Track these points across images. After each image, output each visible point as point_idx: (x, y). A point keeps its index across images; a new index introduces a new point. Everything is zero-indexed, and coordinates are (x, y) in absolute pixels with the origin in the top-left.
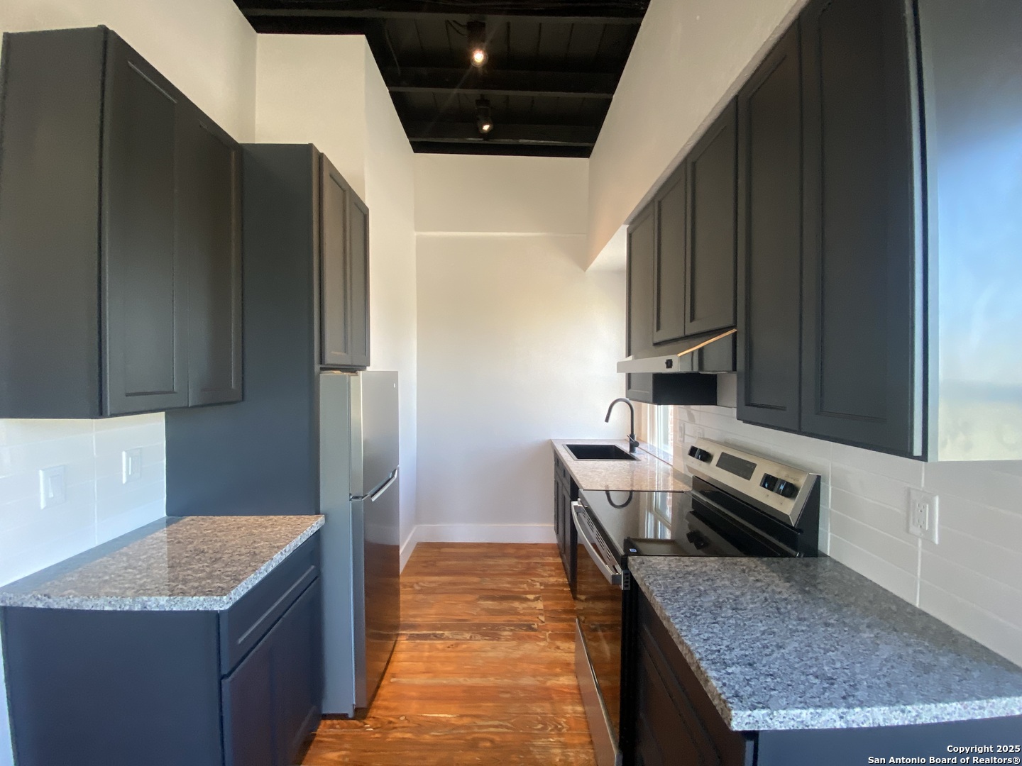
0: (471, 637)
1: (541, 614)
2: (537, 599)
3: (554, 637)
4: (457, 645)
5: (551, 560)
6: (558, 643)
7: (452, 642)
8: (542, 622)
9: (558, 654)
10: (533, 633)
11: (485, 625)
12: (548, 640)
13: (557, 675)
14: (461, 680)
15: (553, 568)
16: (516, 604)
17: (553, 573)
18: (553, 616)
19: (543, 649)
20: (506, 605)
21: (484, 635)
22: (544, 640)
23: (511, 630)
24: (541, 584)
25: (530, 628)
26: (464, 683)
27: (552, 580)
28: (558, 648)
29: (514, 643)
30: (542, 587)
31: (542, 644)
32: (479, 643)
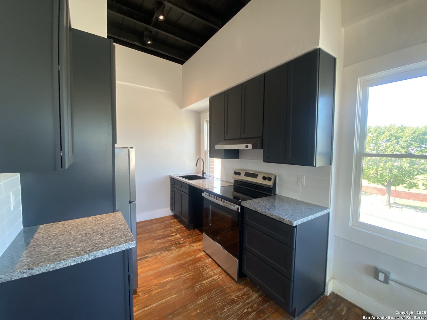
0: (160, 253)
1: (181, 238)
2: (176, 234)
3: (190, 243)
4: (157, 257)
5: (173, 221)
6: (193, 245)
7: (154, 257)
8: (183, 240)
9: (194, 248)
10: (182, 245)
11: (162, 248)
12: (189, 245)
13: (198, 254)
14: (167, 267)
15: (175, 223)
16: (170, 238)
17: (176, 225)
18: (185, 237)
19: (189, 248)
20: (166, 239)
21: (165, 251)
22: (187, 245)
23: (174, 246)
24: (174, 229)
25: (180, 243)
26: (168, 267)
27: (178, 227)
28: (193, 246)
29: (178, 249)
30: (175, 230)
31: (188, 247)
32: (164, 254)
